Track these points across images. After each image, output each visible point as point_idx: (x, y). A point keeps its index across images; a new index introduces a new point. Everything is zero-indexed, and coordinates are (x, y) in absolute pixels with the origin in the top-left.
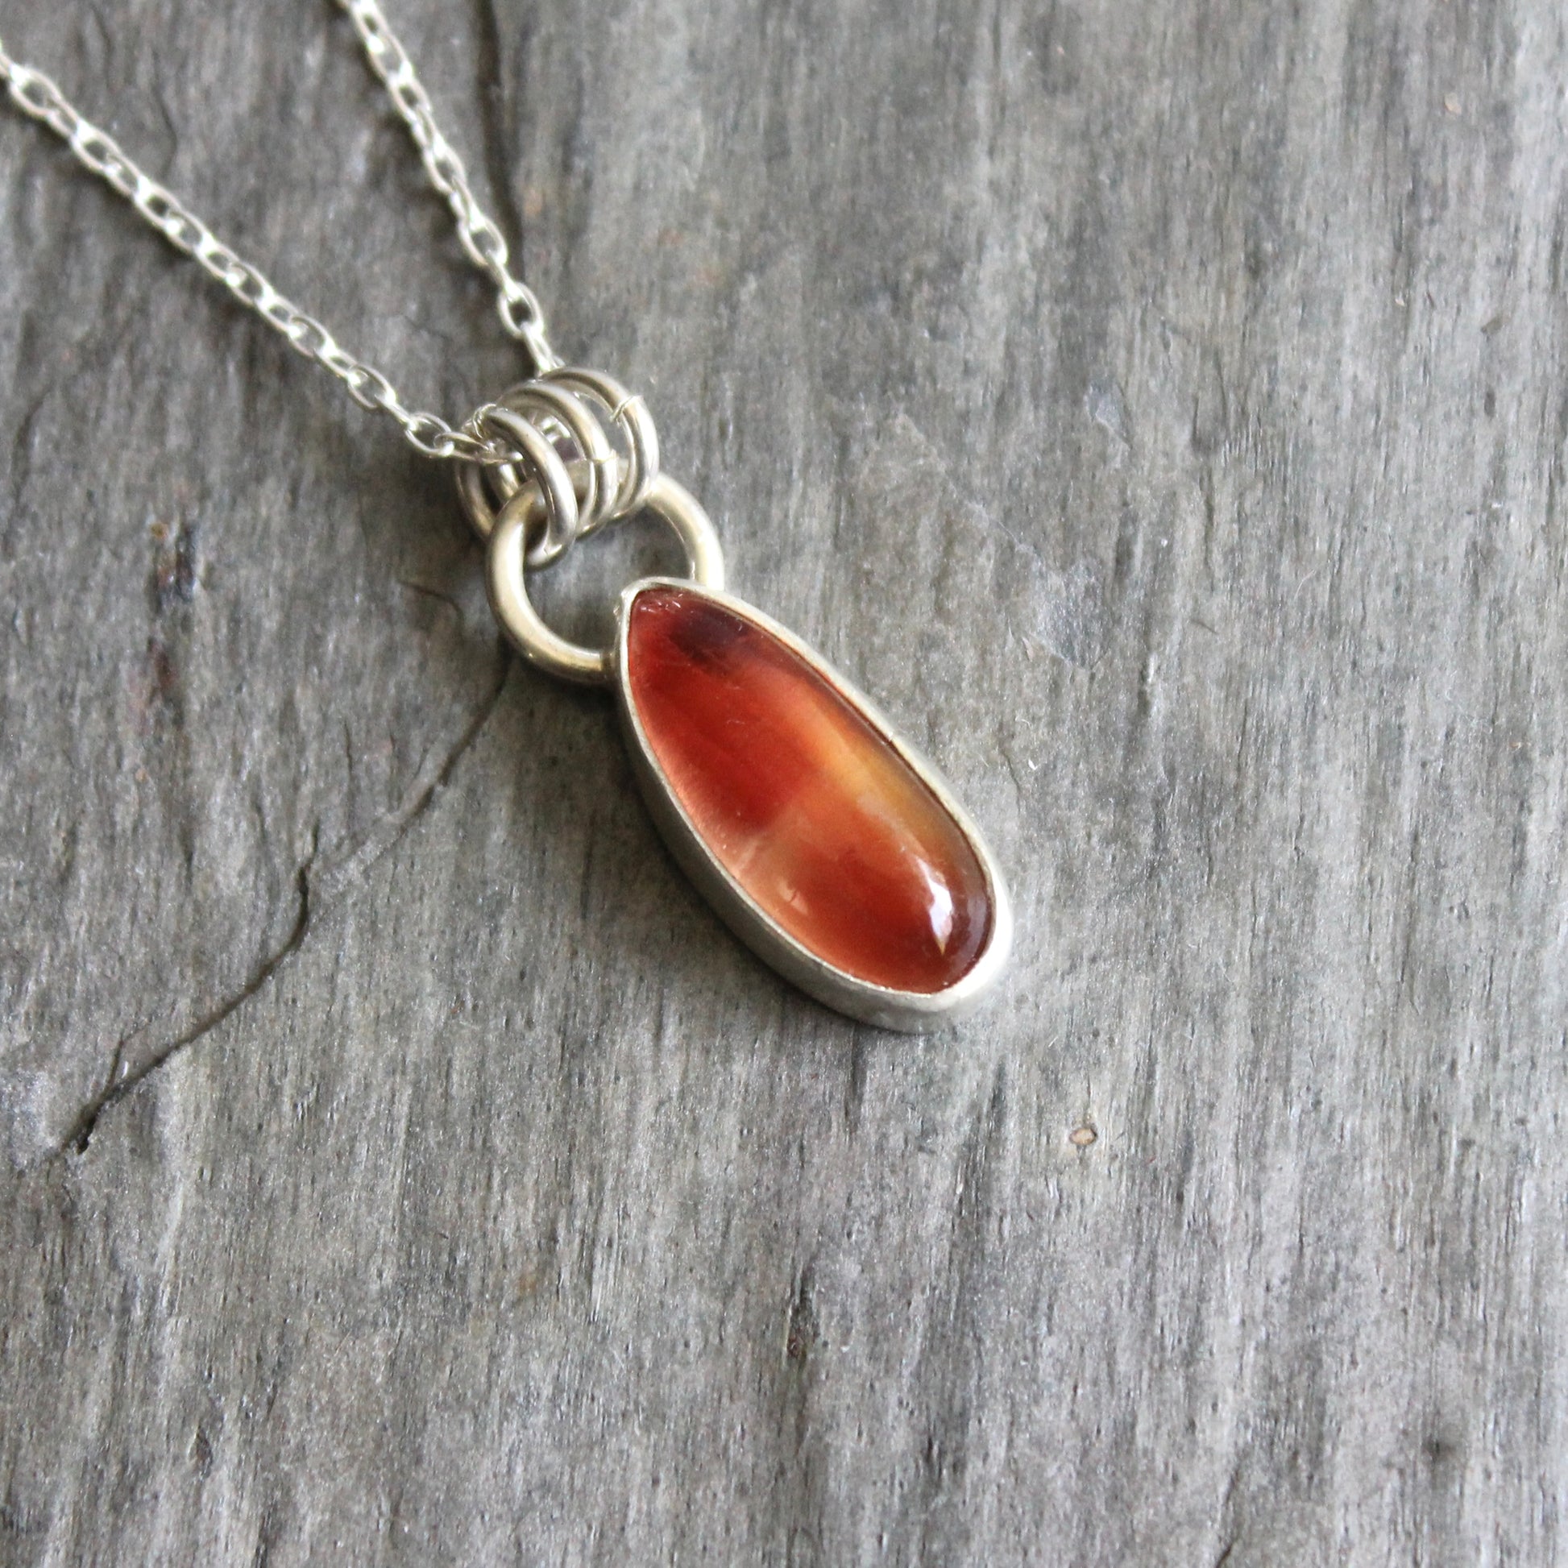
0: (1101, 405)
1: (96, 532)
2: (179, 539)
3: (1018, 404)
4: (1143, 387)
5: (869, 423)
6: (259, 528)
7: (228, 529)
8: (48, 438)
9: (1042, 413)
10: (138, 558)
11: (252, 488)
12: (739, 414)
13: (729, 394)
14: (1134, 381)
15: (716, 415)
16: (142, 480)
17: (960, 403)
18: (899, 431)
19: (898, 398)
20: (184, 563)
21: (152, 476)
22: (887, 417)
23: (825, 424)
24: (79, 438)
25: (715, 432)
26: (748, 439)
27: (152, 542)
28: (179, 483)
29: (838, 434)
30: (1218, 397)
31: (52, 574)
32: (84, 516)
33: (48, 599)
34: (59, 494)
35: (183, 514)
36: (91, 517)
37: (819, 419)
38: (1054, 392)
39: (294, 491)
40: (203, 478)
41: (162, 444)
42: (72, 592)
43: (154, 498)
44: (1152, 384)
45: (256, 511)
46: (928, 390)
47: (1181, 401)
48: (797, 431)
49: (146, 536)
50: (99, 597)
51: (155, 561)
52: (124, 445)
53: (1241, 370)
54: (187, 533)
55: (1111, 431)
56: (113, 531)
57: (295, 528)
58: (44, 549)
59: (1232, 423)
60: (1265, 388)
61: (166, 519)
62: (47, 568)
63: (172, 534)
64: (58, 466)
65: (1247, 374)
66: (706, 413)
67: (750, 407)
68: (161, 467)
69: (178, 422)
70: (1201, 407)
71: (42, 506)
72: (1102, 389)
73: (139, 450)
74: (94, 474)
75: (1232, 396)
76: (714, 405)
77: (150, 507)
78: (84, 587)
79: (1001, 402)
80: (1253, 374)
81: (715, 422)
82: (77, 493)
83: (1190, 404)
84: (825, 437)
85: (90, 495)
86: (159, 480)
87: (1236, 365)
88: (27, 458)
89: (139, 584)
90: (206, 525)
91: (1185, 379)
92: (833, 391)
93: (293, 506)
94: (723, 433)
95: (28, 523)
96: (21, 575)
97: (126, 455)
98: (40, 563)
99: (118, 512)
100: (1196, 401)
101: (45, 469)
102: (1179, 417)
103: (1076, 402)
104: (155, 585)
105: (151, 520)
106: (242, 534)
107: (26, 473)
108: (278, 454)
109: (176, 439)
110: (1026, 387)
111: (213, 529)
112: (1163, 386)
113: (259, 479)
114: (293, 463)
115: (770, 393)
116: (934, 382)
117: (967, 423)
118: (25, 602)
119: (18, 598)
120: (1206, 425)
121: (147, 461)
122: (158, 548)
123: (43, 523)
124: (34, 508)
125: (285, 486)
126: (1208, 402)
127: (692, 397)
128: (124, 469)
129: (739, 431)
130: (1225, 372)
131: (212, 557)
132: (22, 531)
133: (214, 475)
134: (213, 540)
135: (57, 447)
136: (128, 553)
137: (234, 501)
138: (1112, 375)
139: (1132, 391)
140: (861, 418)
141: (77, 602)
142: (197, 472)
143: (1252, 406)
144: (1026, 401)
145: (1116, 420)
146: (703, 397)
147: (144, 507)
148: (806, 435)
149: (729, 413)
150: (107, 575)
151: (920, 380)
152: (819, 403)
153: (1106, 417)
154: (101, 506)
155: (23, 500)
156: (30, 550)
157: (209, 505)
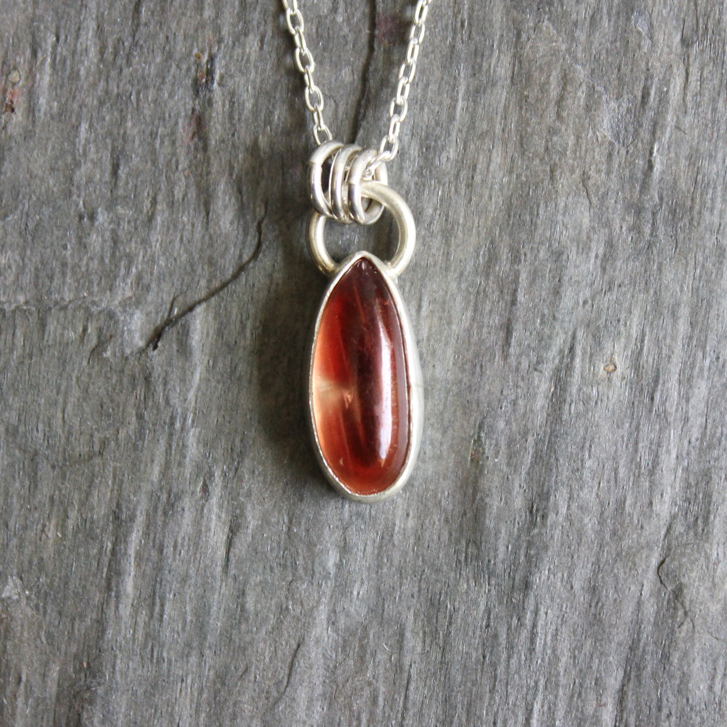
0: (640, 21)
1: (169, 56)
2: (208, 61)
3: (601, 18)
4: (660, 13)
5: (531, 24)
6: (245, 58)
7: (231, 57)
8: (148, 9)
9: (612, 23)
10: (189, 69)
11: (242, 38)
12: (470, 18)
13: (466, 6)
14: (656, 10)
15: (460, 16)
16: (191, 32)
17: (574, 16)
18: (544, 28)
19: (545, 13)
20: (210, 73)
21: (196, 30)
22: (539, 21)
23: (510, 23)
24: (163, 10)
25: (459, 24)
26: (474, 29)
27: (195, 62)
28: (209, 33)
29: (516, 28)
30: (695, 21)
31: (149, 75)
32: (164, 48)
33: (147, 87)
34: (154, 37)
35: (210, 49)
36: (167, 48)
37: (507, 20)
38: (618, 13)
39: (262, 41)
40: (220, 33)
41: (201, 15)
42: (158, 84)
43: (197, 40)
44: (664, 11)
45: (244, 49)
46: (559, 9)
47: (677, 20)
48: (497, 26)
49: (193, 59)
50: (170, 87)
51: (196, 71)
52: (183, 14)
53: (706, 7)
54: (212, 59)
55: (644, 34)
56: (177, 56)
57: (261, 58)
58: (145, 63)
59: (700, 32)
60: (717, 16)
61: (202, 52)
62: (147, 71)
63: (205, 58)
64: (153, 22)
65: (709, 9)
66: (455, 16)
67: (475, 13)
68: (202, 26)
69: (209, 4)
70: (686, 24)
71: (145, 42)
72: (641, 13)
73: (190, 17)
74: (169, 28)
75: (701, 20)
76: (459, 12)
77: (195, 45)
78: (163, 83)
79: (593, 17)
80: (711, 10)
81: (459, 20)
82: (162, 36)
83: (681, 22)
84: (510, 29)
85: (167, 38)
86: (199, 31)
87: (704, 5)
88: (139, 18)
89: (189, 82)
90: (220, 55)
91: (680, 9)
92: (515, 7)
93: (261, 48)
94: (462, 25)
95: (138, 50)
96: (134, 75)
97: (184, 19)
98: (144, 69)
99: (180, 48)
100: (684, 21)
101: (146, 24)
102: (675, 28)
103: (628, 19)
104: (196, 82)
105: (195, 51)
106: (237, 60)
107: (138, 25)
108: (255, 23)
109: (208, 13)
110: (605, 10)
111: (224, 57)
112: (669, 13)
113: (246, 35)
114: (262, 28)
115: (485, 7)
116: (562, 5)
117: (576, 27)
118: (136, 87)
119: (133, 86)
120: (688, 32)
121: (194, 23)
122: (198, 65)
123: (145, 50)
124: (141, 42)
125: (258, 38)
126: (690, 22)
127: (449, 7)
128: (183, 26)
129: (470, 24)
130: (699, 8)
131: (223, 71)
132: (135, 53)
133: (225, 31)
134: (223, 62)
135: (153, 13)
136: (184, 67)
137: (234, 44)
138: (646, 7)
139: (655, 14)
140: (528, 22)
141: (159, 89)
142: (217, 29)
143: (710, 26)
144: (605, 17)
145: (646, 28)
146: (454, 7)
147: (192, 45)
148: (501, 28)
149: (466, 16)
150: (174, 77)
151: (556, 5)
152: (508, 13)
153: (642, 27)
154: (172, 43)
155: (136, 38)
156: (139, 63)
157: (223, 46)
